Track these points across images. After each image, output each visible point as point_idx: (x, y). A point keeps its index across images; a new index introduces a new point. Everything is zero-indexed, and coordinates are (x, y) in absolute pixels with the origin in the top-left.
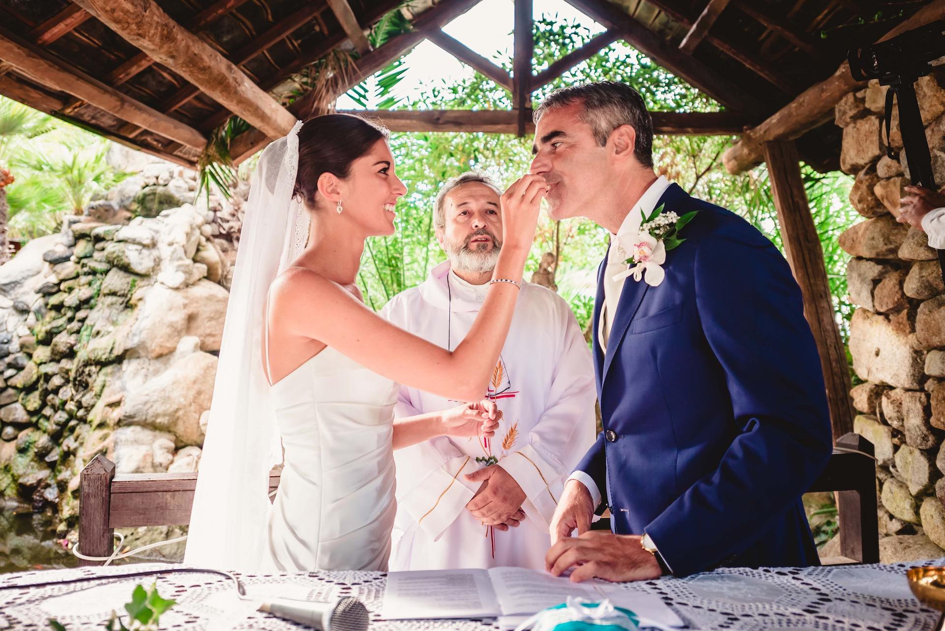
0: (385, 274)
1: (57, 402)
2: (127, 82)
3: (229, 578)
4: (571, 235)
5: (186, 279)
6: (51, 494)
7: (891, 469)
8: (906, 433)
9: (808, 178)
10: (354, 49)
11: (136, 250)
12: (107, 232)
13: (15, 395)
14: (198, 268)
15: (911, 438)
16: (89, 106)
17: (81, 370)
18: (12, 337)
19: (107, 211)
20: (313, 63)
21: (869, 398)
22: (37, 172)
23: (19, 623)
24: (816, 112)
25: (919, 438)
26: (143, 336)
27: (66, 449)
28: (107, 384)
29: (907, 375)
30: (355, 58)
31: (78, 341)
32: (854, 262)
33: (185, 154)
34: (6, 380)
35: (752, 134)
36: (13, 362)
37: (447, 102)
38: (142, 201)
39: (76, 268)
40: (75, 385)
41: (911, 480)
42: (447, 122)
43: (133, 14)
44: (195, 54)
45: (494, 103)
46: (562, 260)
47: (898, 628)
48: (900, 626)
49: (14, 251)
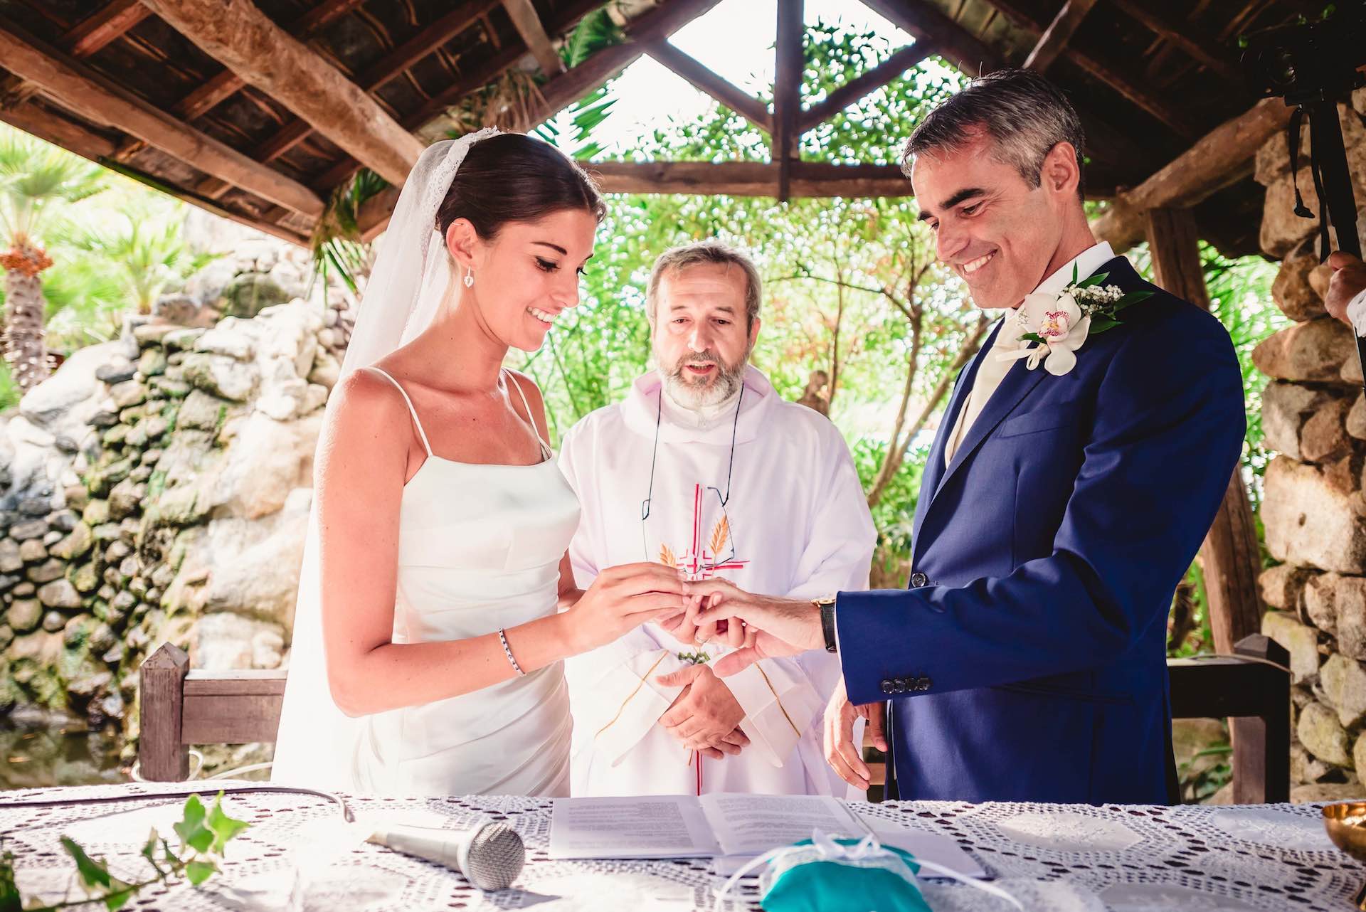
0: (582, 403)
1: (119, 579)
2: (205, 114)
3: (333, 801)
4: (855, 349)
5: (297, 407)
6: (113, 706)
7: (1315, 689)
8: (1339, 637)
9: (1211, 265)
10: (538, 69)
11: (226, 364)
12: (184, 339)
13: (60, 569)
14: (314, 392)
15: (1345, 644)
16: (151, 150)
17: (150, 535)
18: (54, 487)
19: (184, 308)
20: (478, 90)
21: (1288, 587)
22: (84, 252)
23: (32, 851)
24: (1226, 162)
25: (1358, 644)
26: (238, 487)
27: (131, 644)
28: (188, 554)
29: (1345, 554)
30: (540, 83)
31: (146, 494)
32: (1274, 387)
33: (293, 224)
34: (48, 547)
35: (1128, 199)
36: (57, 523)
37: (676, 151)
38: (235, 295)
39: (141, 391)
40: (142, 555)
41: (1343, 705)
42: (674, 180)
43: (208, 7)
44: (303, 72)
45: (745, 151)
46: (841, 387)
47: (1306, 889)
48: (1309, 886)
49: (54, 365)
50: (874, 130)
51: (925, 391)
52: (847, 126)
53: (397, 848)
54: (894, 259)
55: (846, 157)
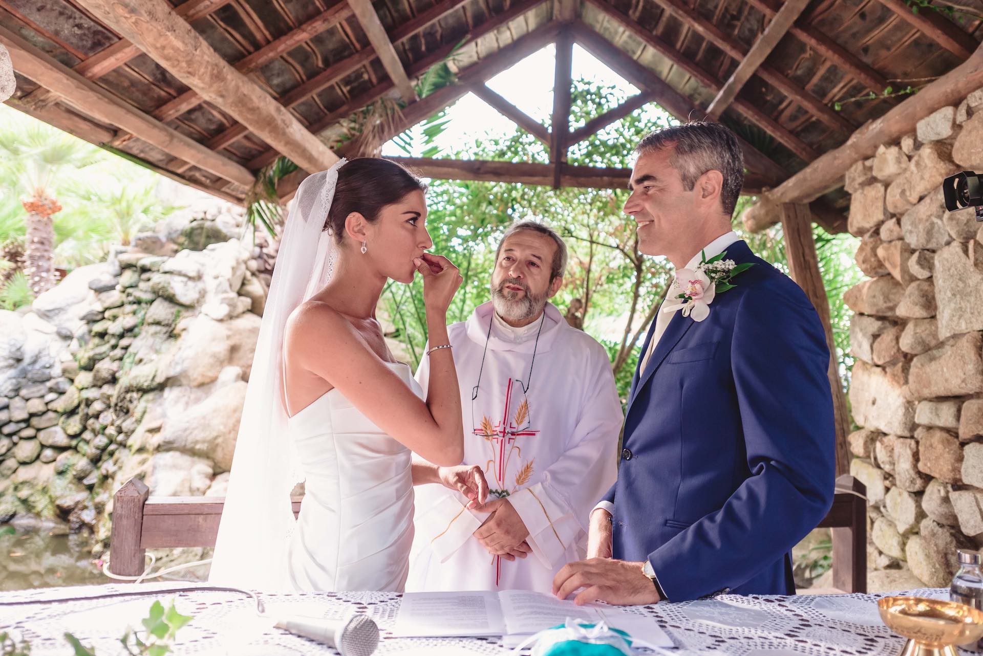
1: (98, 426)
2: (177, 118)
3: (250, 596)
4: (600, 283)
5: (230, 311)
6: (88, 516)
7: (882, 509)
8: (897, 476)
9: (820, 239)
10: (401, 98)
11: (182, 282)
12: (153, 264)
13: (55, 419)
14: (242, 301)
15: (900, 481)
16: (138, 140)
17: (122, 396)
18: (54, 362)
19: (154, 242)
20: (361, 109)
21: (865, 443)
22: (85, 202)
23: (38, 636)
24: (828, 177)
25: (908, 481)
26: (186, 365)
27: (104, 472)
28: (148, 410)
29: (900, 424)
30: (402, 107)
31: (121, 368)
32: (857, 318)
33: (233, 190)
34: (47, 404)
35: (770, 196)
36: (55, 387)
37: (489, 153)
38: (190, 234)
39: (121, 297)
40: (116, 410)
41: (899, 520)
42: (487, 172)
43: (183, 52)
44: (244, 95)
45: (533, 156)
46: (591, 307)
47: (868, 652)
48: (870, 649)
49: (59, 278)
50: (614, 146)
51: (644, 310)
52: (597, 142)
53: (293, 632)
54: (625, 227)
55: (596, 162)
